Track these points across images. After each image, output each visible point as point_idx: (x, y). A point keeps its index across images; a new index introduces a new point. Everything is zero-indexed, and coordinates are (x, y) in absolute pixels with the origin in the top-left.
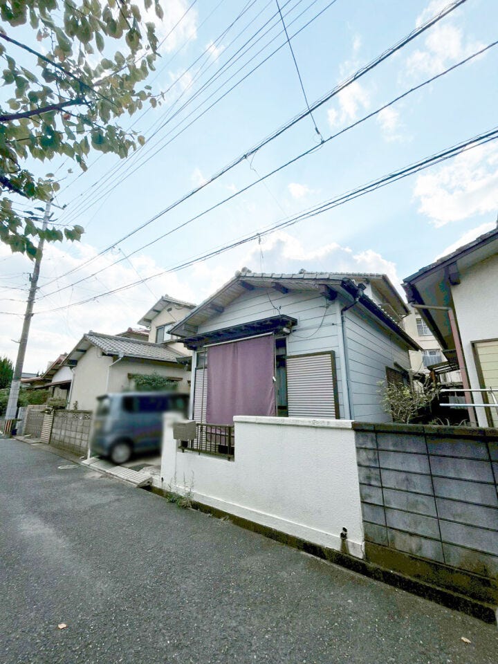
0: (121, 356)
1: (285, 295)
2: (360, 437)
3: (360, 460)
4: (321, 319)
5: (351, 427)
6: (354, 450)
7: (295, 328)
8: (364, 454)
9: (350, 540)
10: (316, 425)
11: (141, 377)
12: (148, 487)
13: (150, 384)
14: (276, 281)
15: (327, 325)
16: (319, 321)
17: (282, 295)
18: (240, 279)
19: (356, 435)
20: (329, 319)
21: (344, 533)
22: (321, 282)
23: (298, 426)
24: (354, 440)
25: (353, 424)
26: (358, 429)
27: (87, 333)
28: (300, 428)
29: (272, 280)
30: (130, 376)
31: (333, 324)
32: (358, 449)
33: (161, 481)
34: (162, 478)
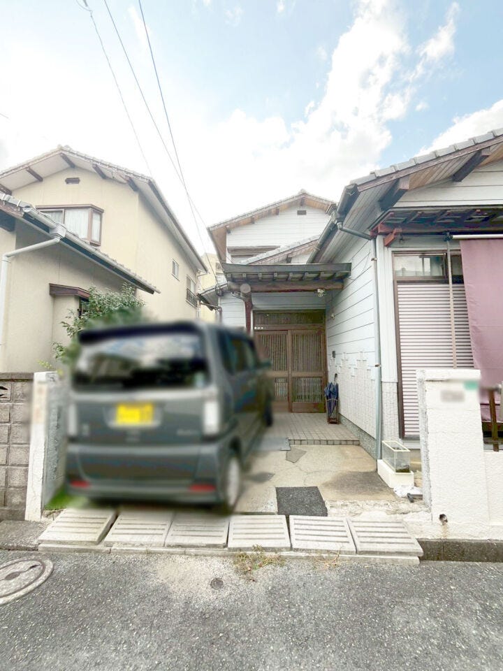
33: (440, 522)
34: (442, 517)
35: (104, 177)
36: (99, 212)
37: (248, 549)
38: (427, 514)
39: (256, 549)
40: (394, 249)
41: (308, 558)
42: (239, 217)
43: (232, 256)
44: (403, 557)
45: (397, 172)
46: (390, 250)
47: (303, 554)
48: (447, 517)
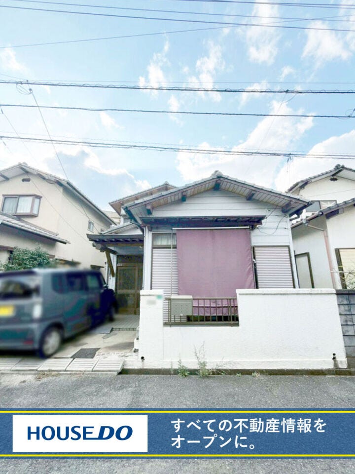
2: (340, 298)
3: (341, 311)
4: (277, 224)
5: (335, 292)
8: (342, 307)
15: (281, 228)
16: (275, 225)
19: (337, 297)
20: (283, 225)
21: (334, 356)
31: (285, 228)
32: (339, 305)
33: (141, 360)
34: (142, 358)
35: (44, 179)
36: (39, 197)
37: (46, 371)
38: (136, 357)
39: (50, 371)
40: (153, 232)
41: (70, 374)
42: (128, 197)
43: (124, 219)
44: (111, 373)
45: (145, 201)
46: (152, 232)
47: (68, 373)
48: (145, 358)
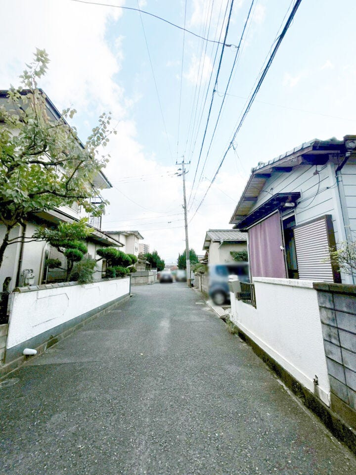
0: (222, 241)
1: (290, 173)
2: (321, 297)
3: (322, 318)
5: (312, 287)
6: (318, 308)
7: (299, 200)
8: (324, 312)
9: (320, 387)
10: (291, 284)
11: (236, 253)
12: (224, 319)
13: (242, 257)
14: (272, 166)
15: (322, 191)
16: (315, 189)
17: (287, 174)
18: (255, 173)
19: (318, 294)
20: (324, 185)
21: (316, 379)
22: (298, 154)
23: (282, 285)
24: (317, 299)
25: (314, 284)
26: (319, 289)
27: (208, 230)
28: (284, 287)
29: (269, 167)
30: (231, 253)
31: (328, 188)
32: (321, 307)
